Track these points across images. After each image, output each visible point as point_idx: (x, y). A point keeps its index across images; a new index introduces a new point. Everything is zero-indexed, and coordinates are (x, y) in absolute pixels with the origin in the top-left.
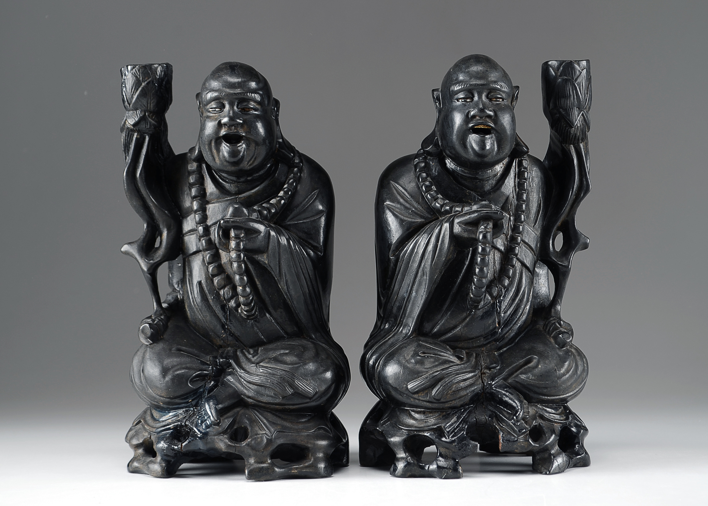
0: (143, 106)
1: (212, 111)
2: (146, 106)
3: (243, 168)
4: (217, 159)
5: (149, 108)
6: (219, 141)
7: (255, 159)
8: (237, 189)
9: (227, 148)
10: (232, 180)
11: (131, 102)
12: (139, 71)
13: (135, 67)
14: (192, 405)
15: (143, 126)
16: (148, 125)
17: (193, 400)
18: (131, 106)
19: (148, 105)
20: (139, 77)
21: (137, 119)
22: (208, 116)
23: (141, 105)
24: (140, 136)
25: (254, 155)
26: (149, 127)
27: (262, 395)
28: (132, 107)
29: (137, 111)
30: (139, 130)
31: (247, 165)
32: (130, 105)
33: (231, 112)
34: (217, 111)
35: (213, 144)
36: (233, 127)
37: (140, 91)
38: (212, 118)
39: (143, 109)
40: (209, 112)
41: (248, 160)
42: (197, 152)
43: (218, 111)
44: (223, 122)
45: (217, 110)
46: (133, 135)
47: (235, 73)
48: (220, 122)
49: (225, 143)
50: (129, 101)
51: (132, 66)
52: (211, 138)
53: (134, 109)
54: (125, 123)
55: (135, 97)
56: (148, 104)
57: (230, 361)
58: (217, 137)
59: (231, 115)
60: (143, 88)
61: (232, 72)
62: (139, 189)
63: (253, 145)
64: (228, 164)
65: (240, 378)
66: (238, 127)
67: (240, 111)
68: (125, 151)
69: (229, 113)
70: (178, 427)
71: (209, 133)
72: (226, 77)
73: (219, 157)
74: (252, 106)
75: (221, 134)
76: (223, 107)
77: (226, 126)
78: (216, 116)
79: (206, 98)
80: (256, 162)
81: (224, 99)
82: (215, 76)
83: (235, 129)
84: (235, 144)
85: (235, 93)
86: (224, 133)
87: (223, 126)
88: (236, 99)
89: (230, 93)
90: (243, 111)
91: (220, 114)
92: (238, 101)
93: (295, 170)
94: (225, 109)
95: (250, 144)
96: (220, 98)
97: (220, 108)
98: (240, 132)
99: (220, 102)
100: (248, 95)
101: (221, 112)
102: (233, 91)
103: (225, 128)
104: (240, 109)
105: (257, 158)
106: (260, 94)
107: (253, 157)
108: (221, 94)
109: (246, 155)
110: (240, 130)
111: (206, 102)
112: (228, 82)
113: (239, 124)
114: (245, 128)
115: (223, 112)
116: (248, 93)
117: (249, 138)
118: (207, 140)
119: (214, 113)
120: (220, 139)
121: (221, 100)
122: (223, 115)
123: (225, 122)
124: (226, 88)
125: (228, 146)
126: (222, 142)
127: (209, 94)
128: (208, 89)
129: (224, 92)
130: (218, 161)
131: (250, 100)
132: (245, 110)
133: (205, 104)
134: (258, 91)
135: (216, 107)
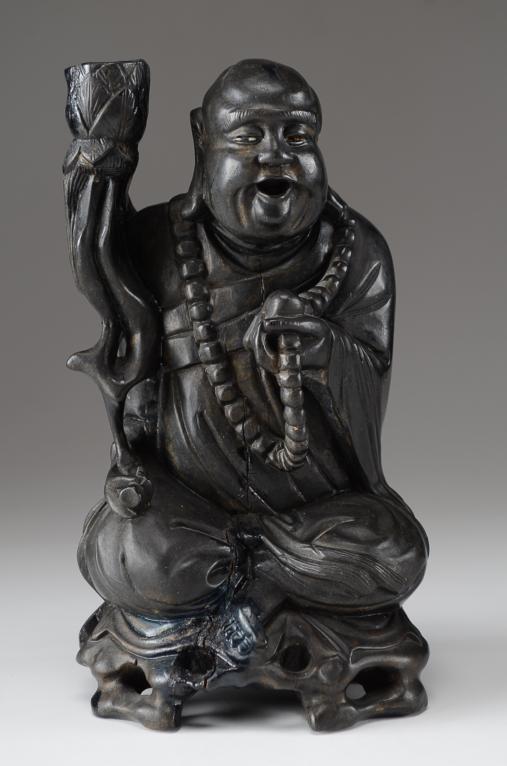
0: (112, 132)
1: (240, 141)
2: (117, 131)
3: (285, 234)
4: (244, 220)
5: (121, 135)
6: (250, 190)
7: (303, 218)
9: (264, 200)
10: (249, 250)
11: (91, 124)
12: (106, 73)
13: (100, 66)
14: (208, 613)
15: (110, 165)
16: (118, 162)
17: (211, 605)
18: (90, 132)
19: (119, 131)
20: (106, 83)
21: (101, 153)
23: (109, 130)
24: (100, 180)
25: (302, 212)
26: (119, 166)
27: (325, 594)
28: (93, 133)
29: (101, 140)
30: (102, 170)
31: (292, 227)
32: (88, 129)
33: (275, 144)
34: (250, 142)
35: (240, 196)
36: (278, 169)
37: (108, 107)
38: (242, 152)
39: (111, 136)
40: (235, 142)
41: (293, 220)
43: (252, 141)
44: (261, 159)
45: (251, 139)
46: (88, 179)
47: (277, 79)
48: (256, 159)
49: (262, 194)
50: (88, 123)
51: (93, 66)
52: (238, 186)
53: (95, 136)
54: (77, 158)
55: (99, 116)
56: (120, 128)
57: (260, 537)
58: (249, 184)
59: (275, 148)
60: (113, 102)
61: (271, 76)
62: (101, 266)
63: (305, 195)
64: (263, 227)
65: (282, 566)
66: (285, 168)
67: (287, 141)
68: (69, 203)
69: (272, 146)
70: (189, 650)
71: (236, 177)
72: (265, 86)
73: (248, 216)
74: (304, 133)
75: (258, 180)
76: (260, 135)
77: (267, 167)
78: (247, 150)
79: (228, 120)
80: (304, 223)
81: (263, 122)
82: (243, 82)
83: (282, 172)
84: (278, 196)
85: (282, 112)
86: (264, 178)
87: (261, 167)
88: (284, 121)
89: (274, 111)
90: (291, 142)
91: (254, 146)
92: (286, 124)
93: (347, 231)
94: (263, 139)
95: (299, 194)
96: (255, 120)
97: (256, 137)
98: (289, 176)
99: (256, 126)
100: (300, 115)
101: (258, 143)
102: (279, 109)
103: (264, 171)
104: (286, 138)
105: (306, 216)
106: (314, 112)
107: (301, 215)
108: (258, 113)
109: (292, 212)
110: (289, 173)
111: (228, 126)
112: (269, 94)
113: (288, 163)
114: (295, 170)
115: (261, 143)
116: (300, 111)
117: (301, 185)
118: (231, 189)
119: (243, 145)
120: (253, 187)
121: (258, 123)
122: (262, 149)
123: (266, 159)
124: (266, 103)
125: (265, 198)
126: (257, 192)
127: (235, 114)
128: (233, 105)
129: (265, 110)
130: (245, 222)
131: (303, 123)
132: (294, 140)
133: (226, 129)
134: (312, 109)
135: (249, 135)
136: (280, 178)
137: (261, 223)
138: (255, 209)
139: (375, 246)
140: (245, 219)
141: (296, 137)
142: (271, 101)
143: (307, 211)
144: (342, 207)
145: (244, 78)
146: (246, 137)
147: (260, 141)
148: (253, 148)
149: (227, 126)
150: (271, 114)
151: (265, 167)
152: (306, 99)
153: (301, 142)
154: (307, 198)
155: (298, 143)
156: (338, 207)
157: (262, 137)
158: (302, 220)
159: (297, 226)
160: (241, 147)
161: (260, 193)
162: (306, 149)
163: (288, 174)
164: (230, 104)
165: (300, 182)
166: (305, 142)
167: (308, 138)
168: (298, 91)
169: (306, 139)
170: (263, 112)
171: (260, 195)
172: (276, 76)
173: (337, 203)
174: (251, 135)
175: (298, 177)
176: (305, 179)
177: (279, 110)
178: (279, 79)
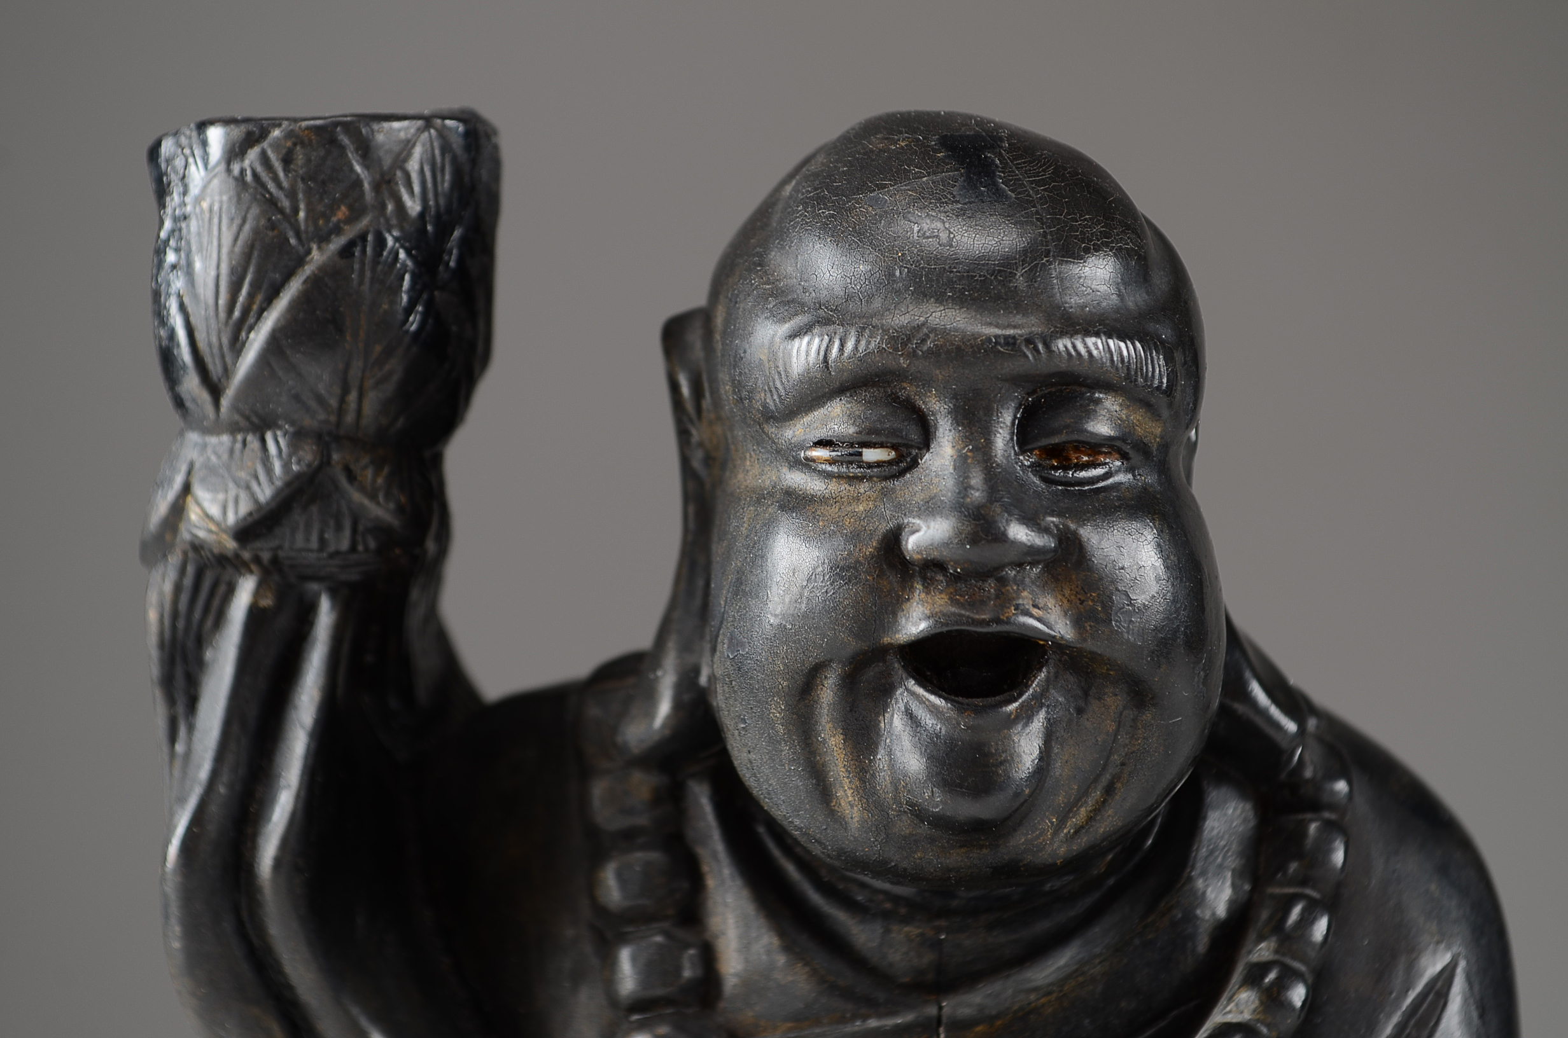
0: (313, 404)
1: (832, 462)
2: (334, 403)
3: (1029, 858)
4: (846, 795)
5: (350, 418)
6: (871, 673)
7: (1109, 790)
8: (927, 958)
9: (929, 721)
10: (896, 899)
11: (227, 372)
12: (287, 161)
13: (264, 134)
15: (307, 540)
16: (339, 528)
18: (225, 402)
19: (342, 400)
20: (286, 203)
21: (265, 493)
22: (789, 493)
23: (297, 398)
24: (281, 597)
25: (1105, 767)
26: (345, 545)
28: (235, 408)
29: (269, 437)
30: (275, 561)
31: (1058, 828)
32: (215, 391)
33: (977, 479)
34: (870, 466)
35: (827, 693)
36: (990, 586)
37: (294, 306)
38: (833, 510)
39: (308, 422)
40: (807, 465)
41: (1061, 799)
42: (664, 708)
43: (879, 464)
44: (912, 543)
45: (871, 455)
46: (231, 590)
47: (999, 195)
48: (892, 541)
49: (920, 691)
50: (215, 368)
51: (238, 132)
52: (815, 656)
53: (243, 423)
54: (178, 510)
55: (257, 340)
56: (345, 391)
58: (864, 646)
59: (977, 495)
60: (315, 283)
61: (971, 184)
62: (268, 949)
63: (1114, 700)
64: (924, 829)
66: (1020, 583)
67: (1036, 468)
68: (167, 682)
69: (964, 488)
71: (805, 616)
72: (939, 225)
73: (862, 780)
74: (1112, 433)
75: (898, 631)
76: (915, 436)
77: (940, 577)
78: (857, 499)
79: (781, 369)
80: (1110, 812)
81: (926, 382)
82: (850, 210)
83: (1004, 599)
84: (991, 700)
85: (1010, 342)
86: (923, 625)
87: (912, 576)
88: (1016, 380)
89: (975, 336)
90: (1056, 469)
91: (889, 484)
92: (1029, 394)
93: (1313, 827)
94: (927, 456)
95: (1086, 694)
96: (892, 373)
97: (894, 447)
98: (1039, 620)
99: (895, 398)
100: (1095, 353)
101: (902, 473)
102: (997, 326)
103: (928, 593)
104: (1031, 451)
105: (1119, 785)
106: (1163, 342)
107: (1096, 780)
108: (904, 344)
109: (1058, 769)
110: (1035, 606)
111: (780, 396)
112: (956, 261)
113: (1033, 564)
114: (1067, 592)
115: (916, 472)
116: (1094, 339)
117: (1094, 657)
118: (785, 664)
119: (839, 477)
120: (885, 661)
121: (905, 385)
122: (919, 498)
123: (932, 546)
124: (940, 299)
125: (934, 710)
126: (901, 682)
127: (809, 343)
128: (803, 305)
129: (933, 330)
130: (852, 806)
131: (1108, 387)
132: (1068, 459)
133: (772, 407)
134: (1152, 327)
135: (865, 438)
136: (994, 628)
137: (918, 813)
138: (890, 753)
139: (1433, 887)
140: (849, 792)
141: (1077, 449)
142: (962, 292)
143: (1123, 764)
144: (1291, 726)
145: (858, 190)
146: (852, 445)
147: (914, 464)
148: (885, 494)
149: (775, 397)
150: (958, 348)
151: (932, 579)
152: (1125, 283)
153: (1099, 471)
154: (1125, 708)
155: (1083, 474)
156: (1278, 726)
157: (920, 449)
158: (1104, 802)
159: (1082, 827)
160: (833, 486)
161: (911, 683)
162: (1119, 498)
163: (1035, 611)
164: (793, 301)
165: (1090, 645)
166: (1118, 471)
167: (1132, 454)
168: (1087, 251)
169: (1124, 456)
170: (923, 341)
171: (913, 694)
172: (995, 184)
173: (1275, 712)
174: (873, 438)
175: (1078, 622)
176: (1112, 631)
177: (998, 332)
178: (1007, 197)
